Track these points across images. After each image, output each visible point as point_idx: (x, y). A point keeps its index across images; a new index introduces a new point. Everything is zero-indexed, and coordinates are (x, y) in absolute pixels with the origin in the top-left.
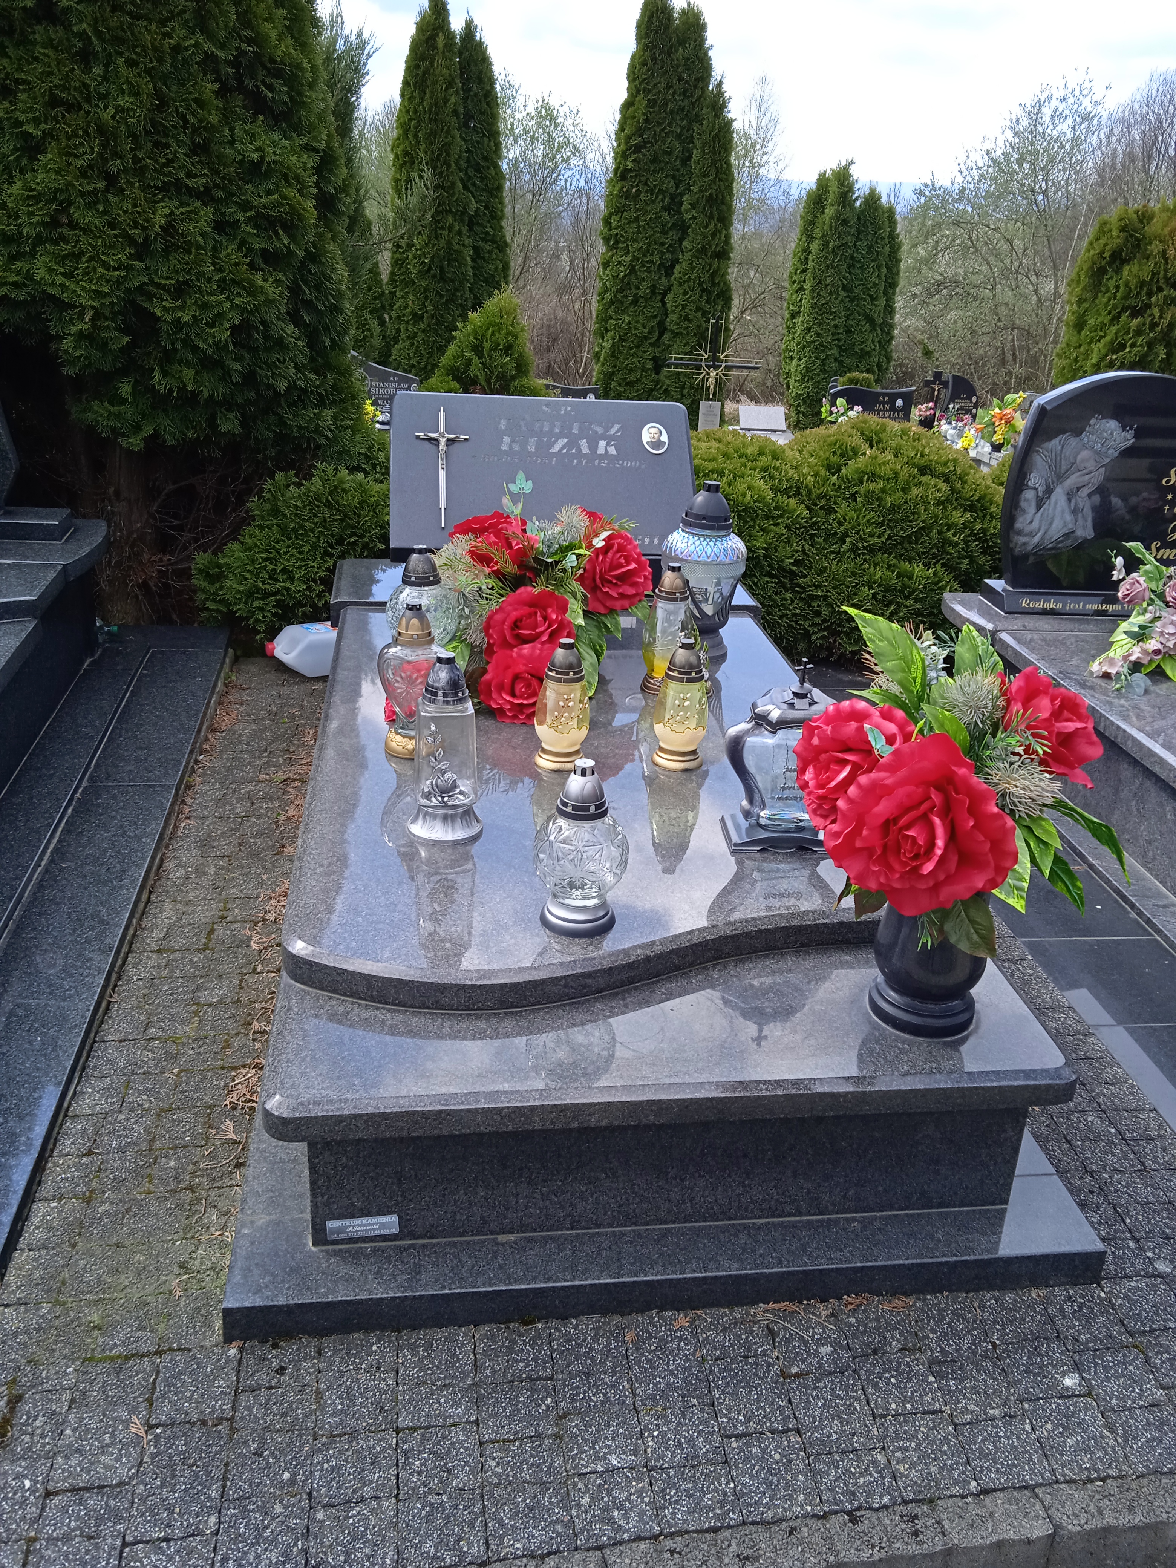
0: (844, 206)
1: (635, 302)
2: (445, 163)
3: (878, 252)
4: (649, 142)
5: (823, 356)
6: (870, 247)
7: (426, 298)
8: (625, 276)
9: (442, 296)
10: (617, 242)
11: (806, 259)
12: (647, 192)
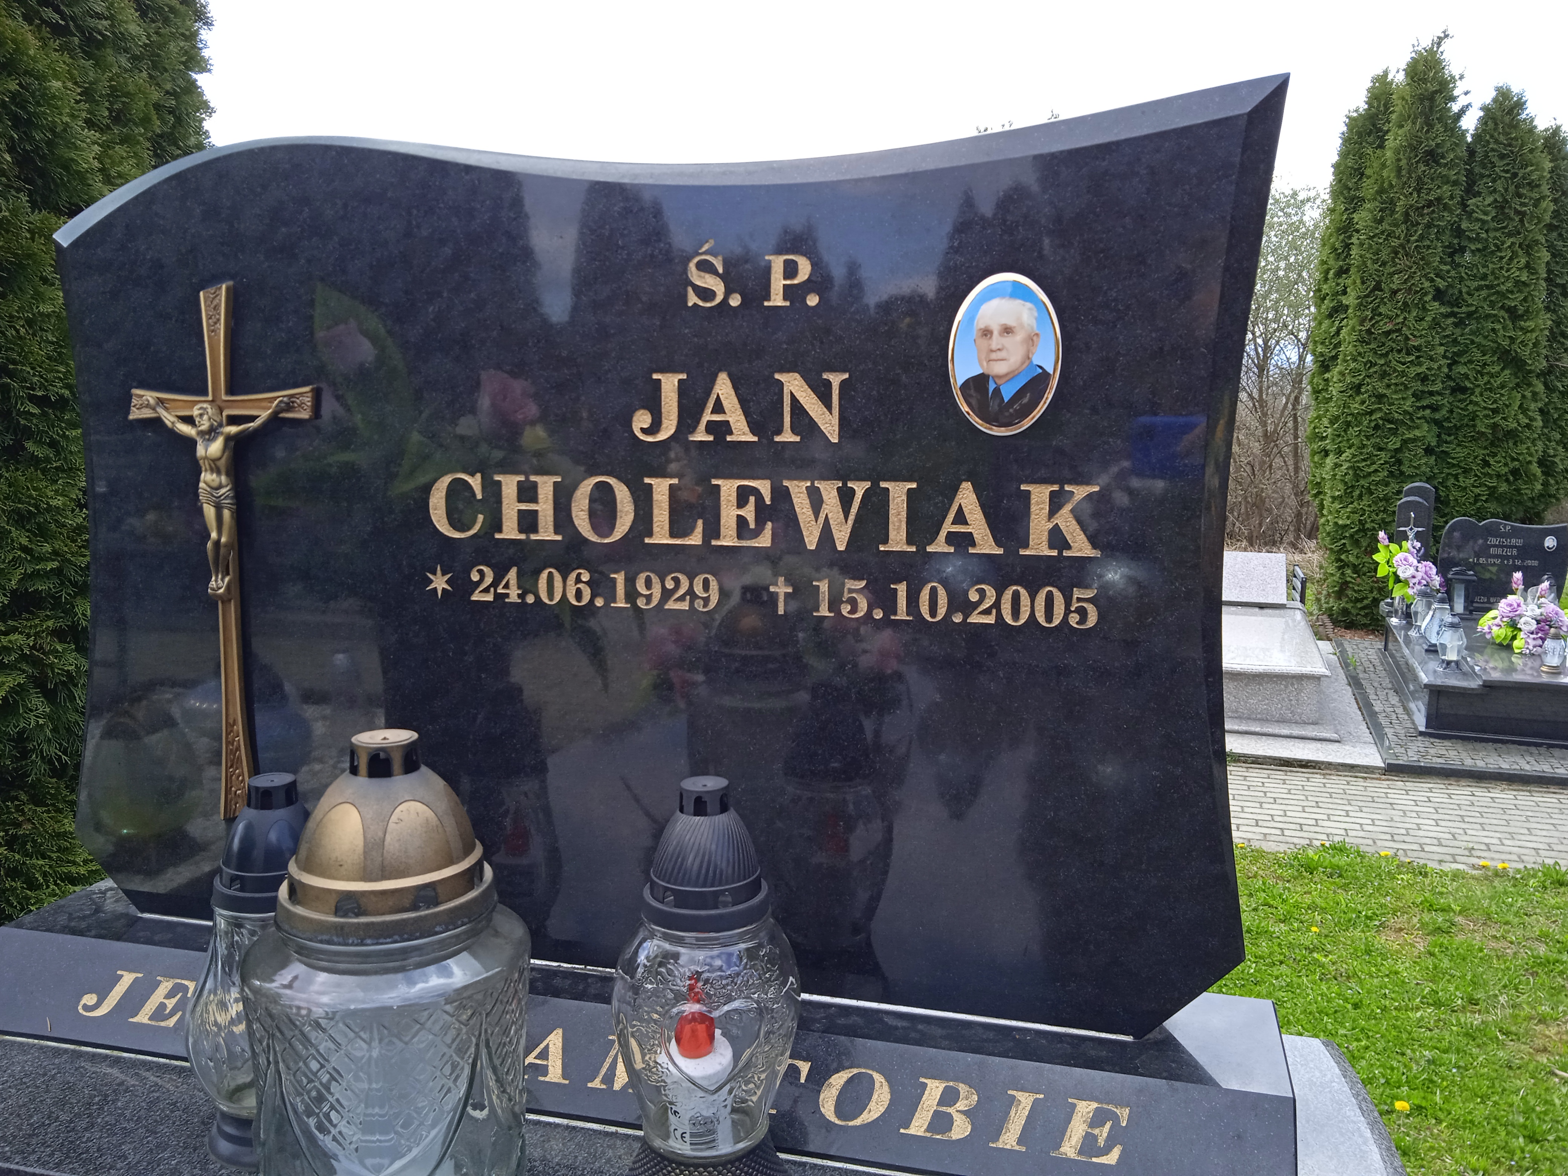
3: (1523, 214)
5: (1394, 443)
6: (1501, 207)
11: (1347, 246)
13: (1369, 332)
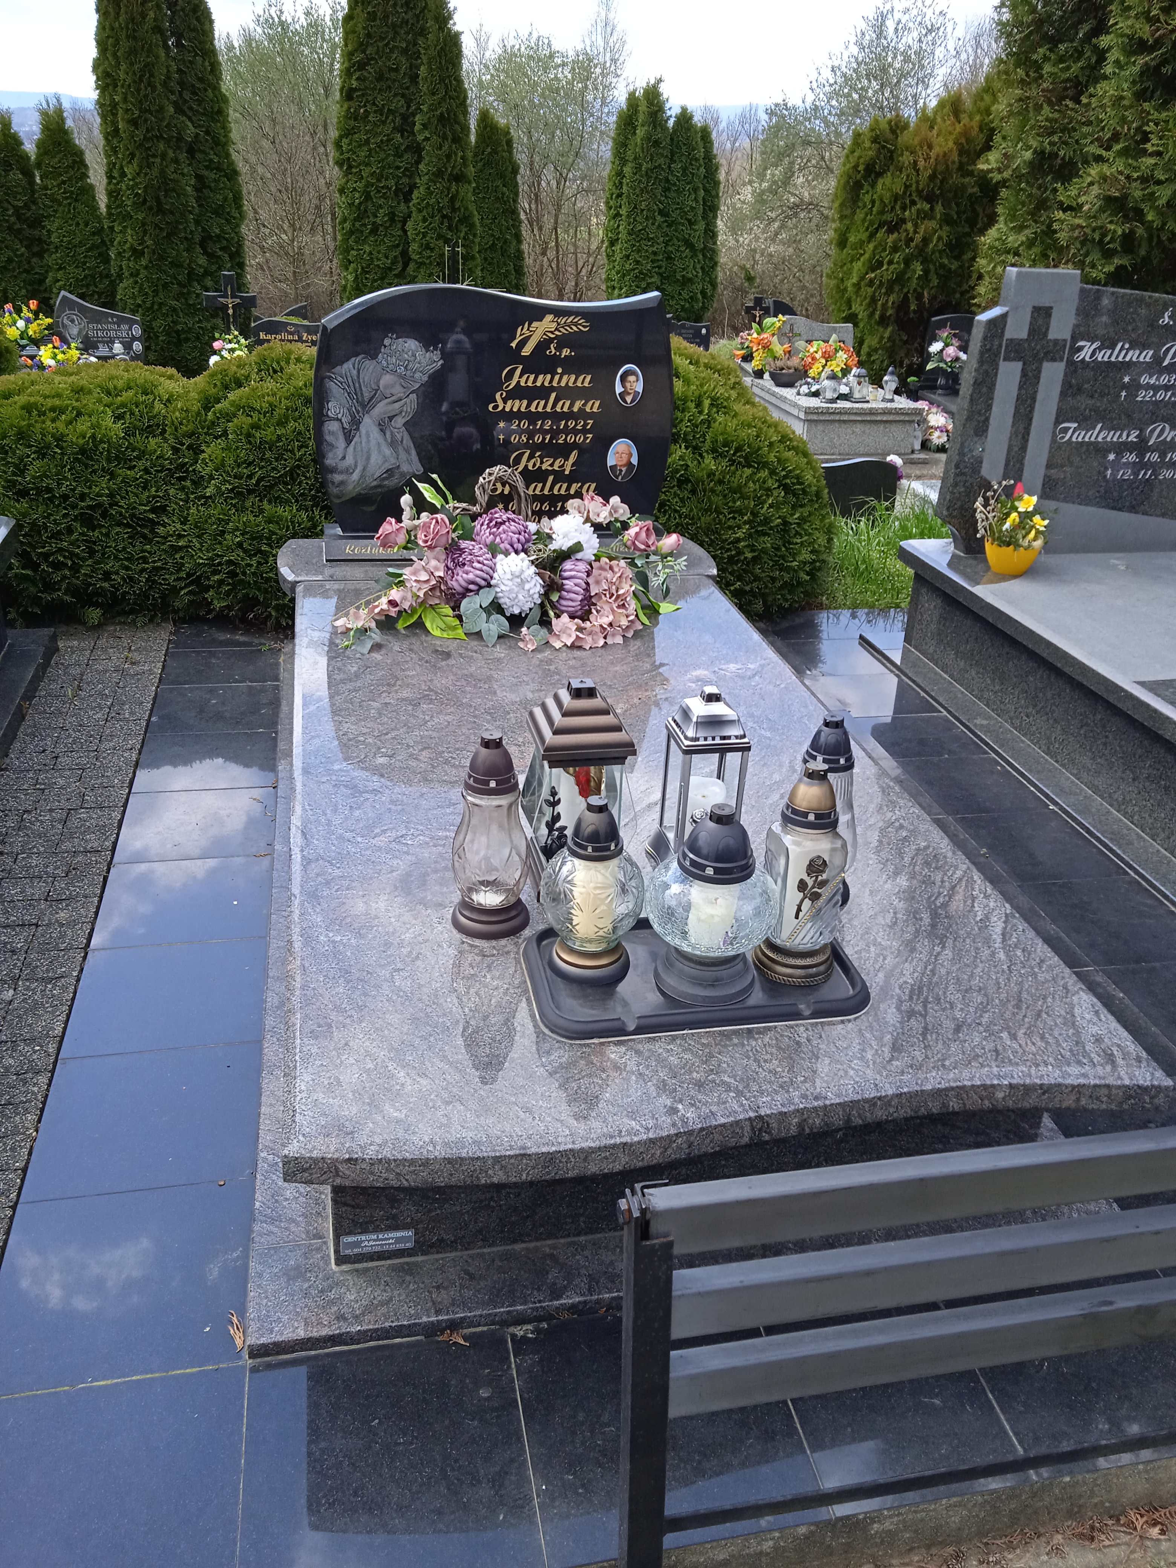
0: (655, 127)
1: (374, 231)
2: (149, 84)
4: (373, 59)
7: (145, 232)
8: (360, 204)
9: (161, 229)
10: (350, 167)
12: (375, 112)
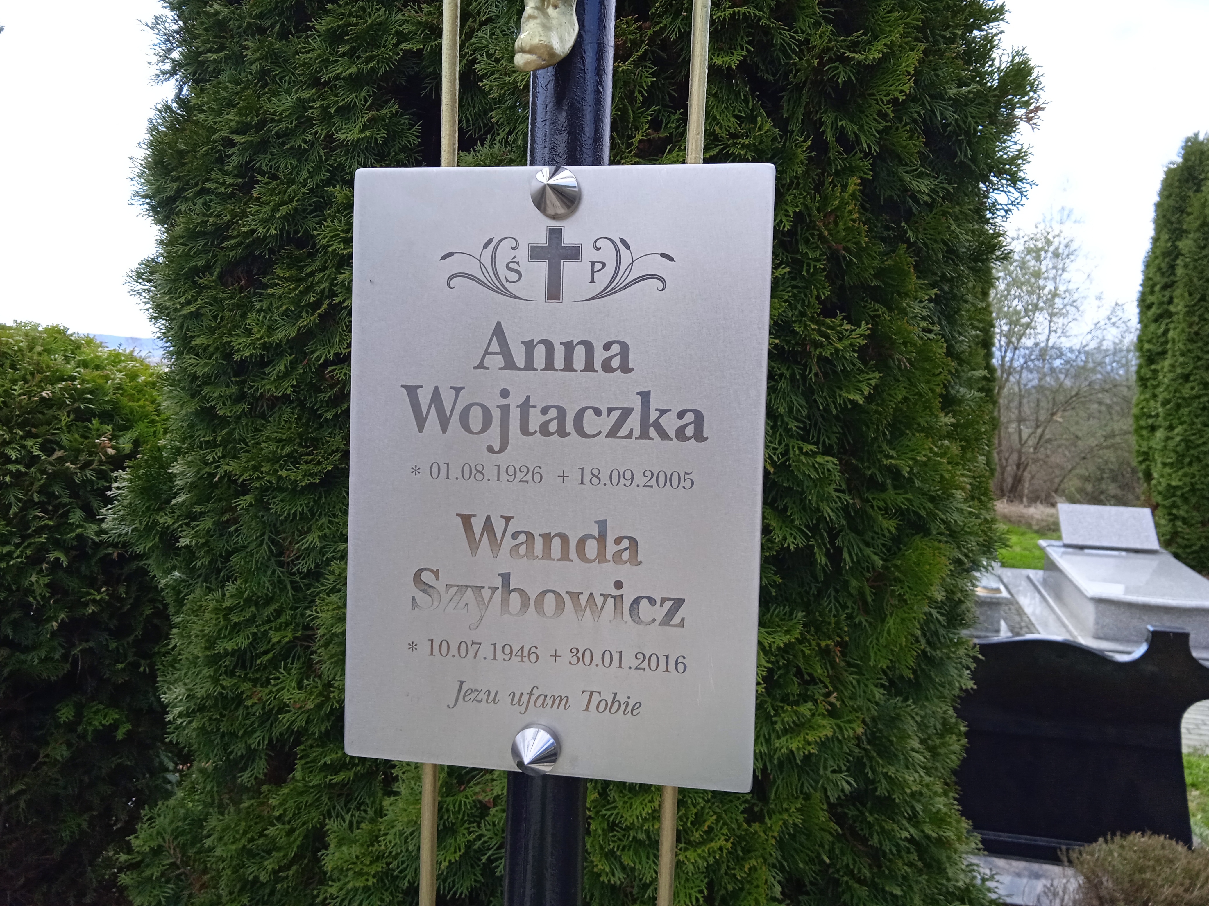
13: (1197, 334)
